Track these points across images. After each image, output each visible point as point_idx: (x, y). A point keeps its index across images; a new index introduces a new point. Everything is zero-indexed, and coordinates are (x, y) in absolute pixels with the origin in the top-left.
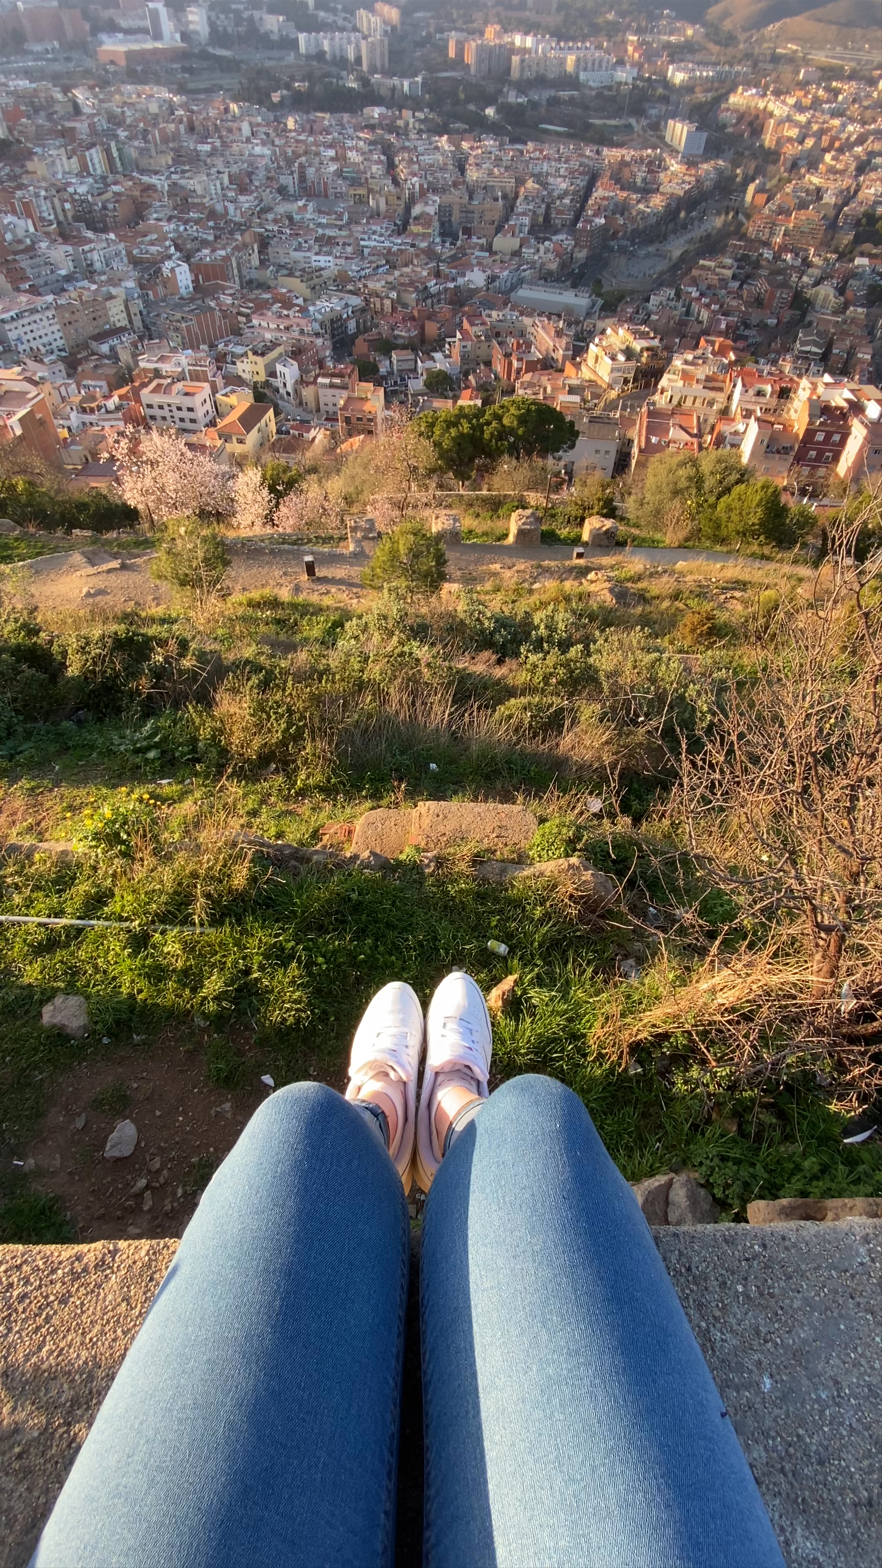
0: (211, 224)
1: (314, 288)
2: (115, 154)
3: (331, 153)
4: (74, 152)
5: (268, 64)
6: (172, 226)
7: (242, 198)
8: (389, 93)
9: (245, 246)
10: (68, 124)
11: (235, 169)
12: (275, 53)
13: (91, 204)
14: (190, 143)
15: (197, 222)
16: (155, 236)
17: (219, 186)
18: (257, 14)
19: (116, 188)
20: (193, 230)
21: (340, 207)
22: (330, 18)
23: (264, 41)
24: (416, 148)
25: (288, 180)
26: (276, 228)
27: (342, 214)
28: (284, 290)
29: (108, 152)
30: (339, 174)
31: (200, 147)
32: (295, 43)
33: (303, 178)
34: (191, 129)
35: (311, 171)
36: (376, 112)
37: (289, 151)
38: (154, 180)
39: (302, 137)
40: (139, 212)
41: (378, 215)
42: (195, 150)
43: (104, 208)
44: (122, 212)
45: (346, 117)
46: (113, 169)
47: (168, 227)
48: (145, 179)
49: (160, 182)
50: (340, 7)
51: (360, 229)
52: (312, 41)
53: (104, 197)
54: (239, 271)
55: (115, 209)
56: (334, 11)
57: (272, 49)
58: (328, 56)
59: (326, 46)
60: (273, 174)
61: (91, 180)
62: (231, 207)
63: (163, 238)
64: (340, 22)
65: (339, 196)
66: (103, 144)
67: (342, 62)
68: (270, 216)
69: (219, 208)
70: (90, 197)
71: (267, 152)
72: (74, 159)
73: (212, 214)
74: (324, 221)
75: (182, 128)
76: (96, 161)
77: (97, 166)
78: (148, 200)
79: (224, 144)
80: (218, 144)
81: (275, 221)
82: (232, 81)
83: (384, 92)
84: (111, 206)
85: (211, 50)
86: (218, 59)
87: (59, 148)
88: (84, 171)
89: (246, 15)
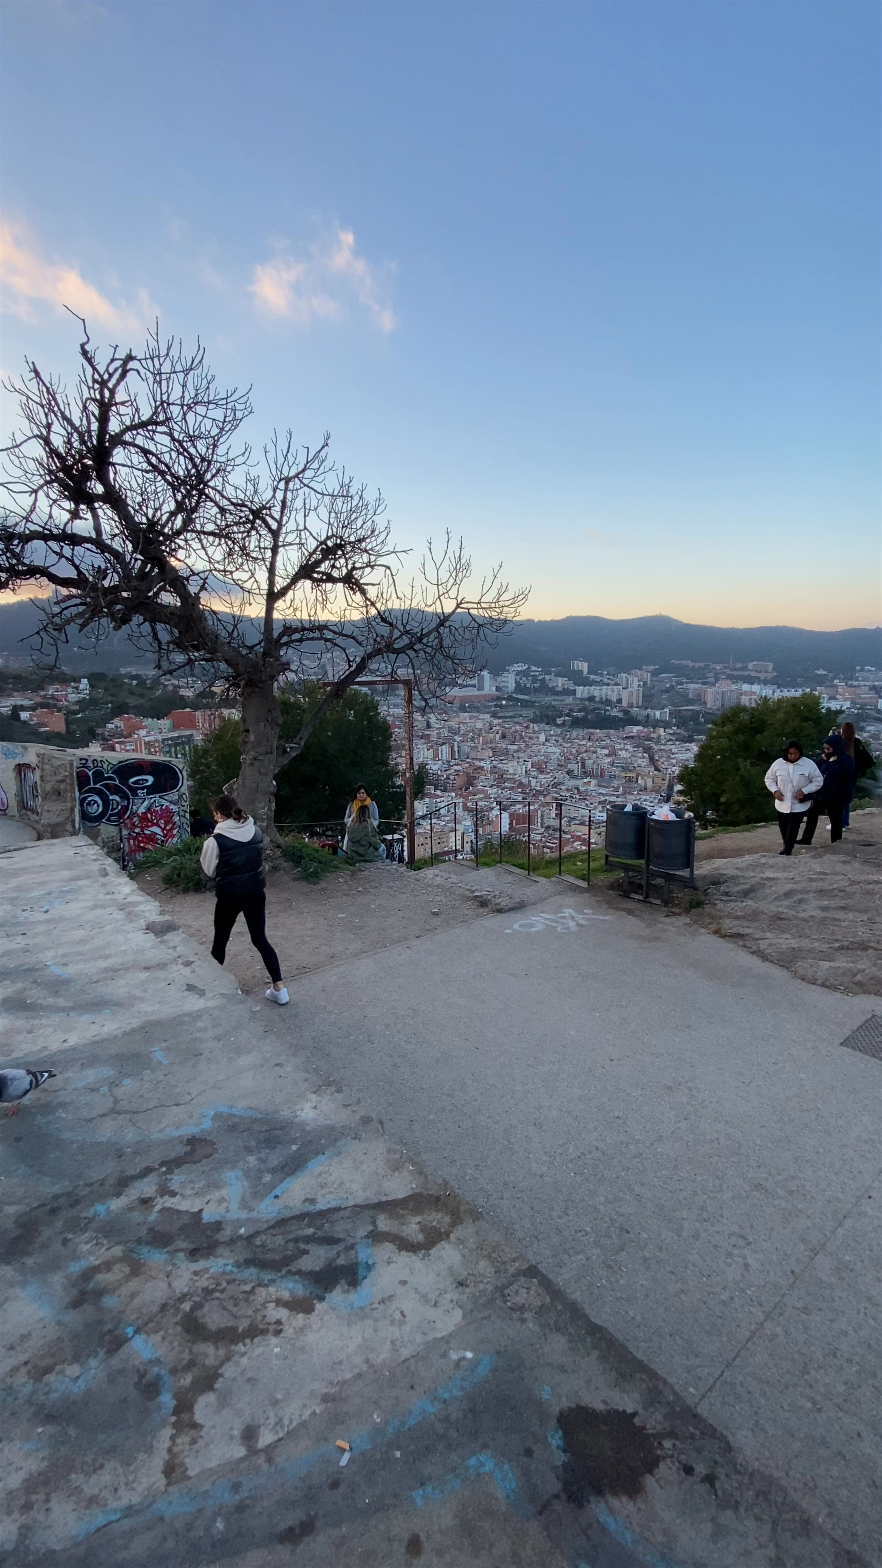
0: (520, 790)
1: (600, 834)
2: (456, 749)
3: (606, 752)
4: (432, 747)
5: (554, 703)
6: (494, 790)
7: (541, 776)
8: (645, 719)
9: (548, 804)
10: (426, 732)
11: (535, 759)
12: (560, 698)
13: (439, 776)
14: (503, 745)
15: (511, 789)
16: (482, 796)
17: (524, 769)
18: (547, 677)
19: (456, 768)
20: (507, 793)
21: (615, 783)
22: (598, 678)
23: (554, 692)
24: (671, 750)
25: (573, 766)
26: (568, 795)
27: (618, 788)
28: (579, 834)
29: (452, 748)
30: (612, 764)
31: (509, 747)
32: (574, 692)
33: (583, 766)
34: (504, 737)
35: (589, 763)
36: (635, 729)
37: (574, 751)
38: (482, 764)
39: (584, 742)
40: (470, 781)
41: (645, 789)
42: (506, 748)
43: (448, 778)
44: (460, 781)
45: (612, 731)
46: (453, 757)
47: (492, 791)
48: (477, 763)
49: (486, 765)
50: (605, 673)
51: (633, 797)
52: (586, 691)
53: (448, 772)
54: (542, 820)
55: (455, 779)
56: (602, 675)
57: (558, 695)
58: (597, 699)
59: (596, 694)
60: (563, 763)
61: (440, 762)
62: (533, 782)
63: (487, 797)
64: (605, 680)
65: (613, 777)
66: (450, 743)
67: (608, 702)
68: (563, 788)
69: (525, 781)
70: (439, 772)
71: (557, 750)
72: (431, 750)
73: (521, 785)
74: (604, 792)
75: (498, 736)
76: (444, 752)
77: (444, 755)
78: (477, 775)
79: (527, 746)
80: (523, 745)
81: (567, 790)
82: (530, 713)
83: (640, 718)
84: (452, 777)
85: (514, 695)
86: (518, 700)
87: (423, 744)
88: (436, 757)
89: (540, 678)
